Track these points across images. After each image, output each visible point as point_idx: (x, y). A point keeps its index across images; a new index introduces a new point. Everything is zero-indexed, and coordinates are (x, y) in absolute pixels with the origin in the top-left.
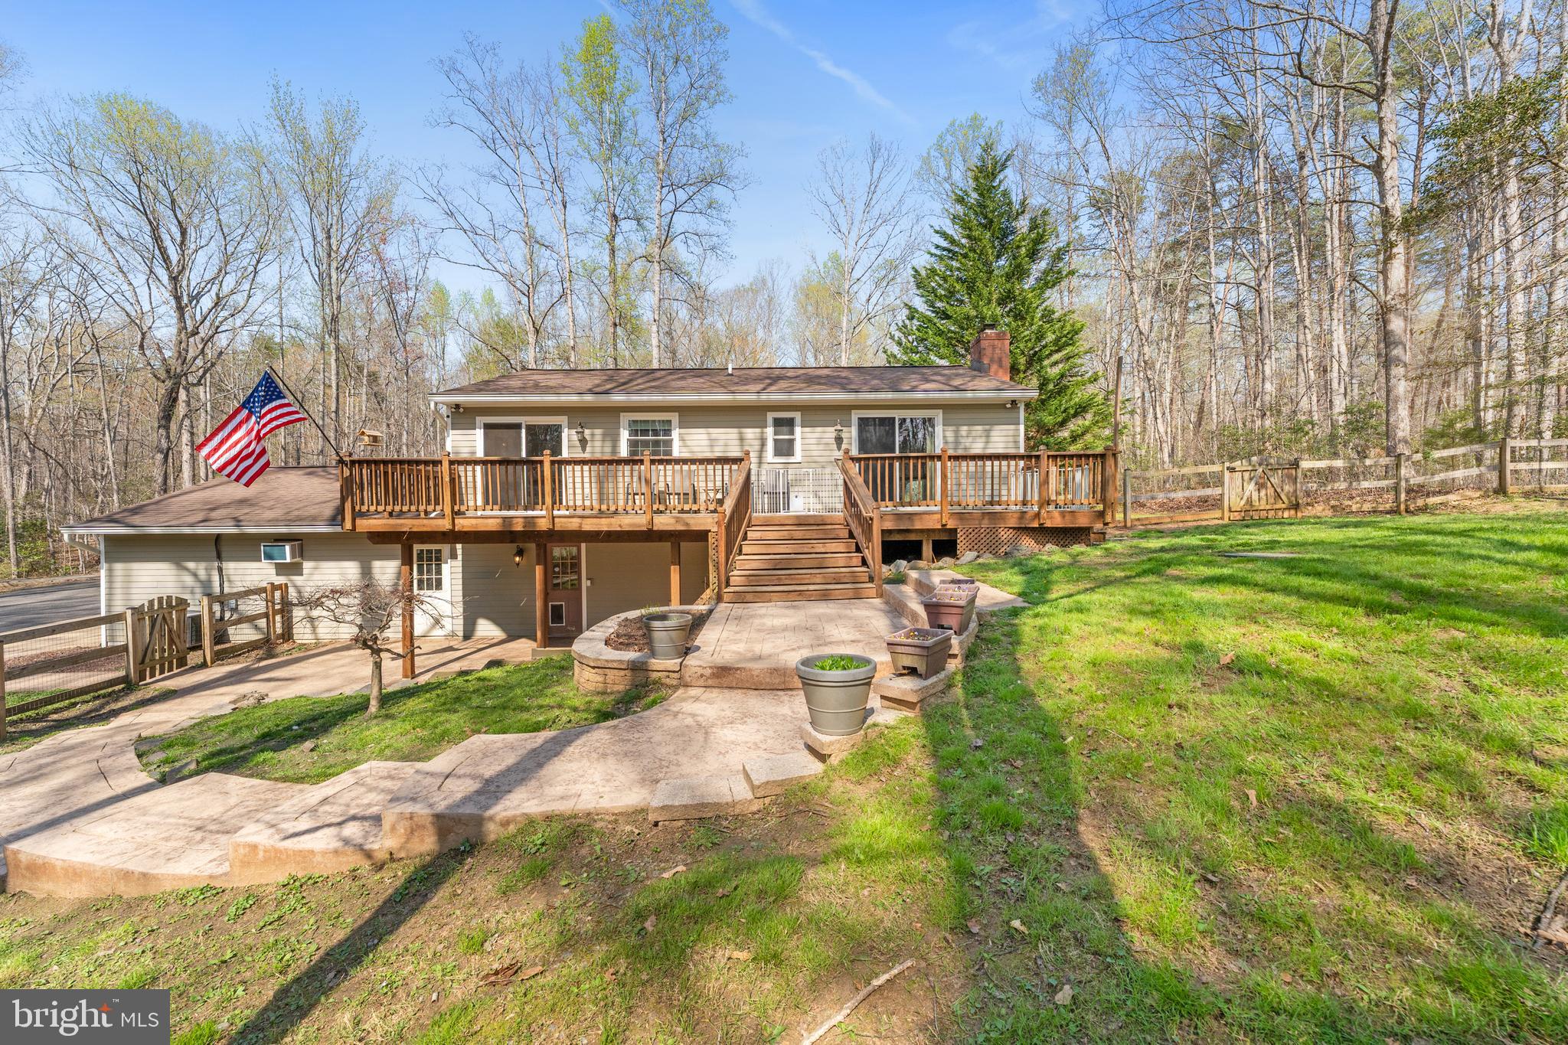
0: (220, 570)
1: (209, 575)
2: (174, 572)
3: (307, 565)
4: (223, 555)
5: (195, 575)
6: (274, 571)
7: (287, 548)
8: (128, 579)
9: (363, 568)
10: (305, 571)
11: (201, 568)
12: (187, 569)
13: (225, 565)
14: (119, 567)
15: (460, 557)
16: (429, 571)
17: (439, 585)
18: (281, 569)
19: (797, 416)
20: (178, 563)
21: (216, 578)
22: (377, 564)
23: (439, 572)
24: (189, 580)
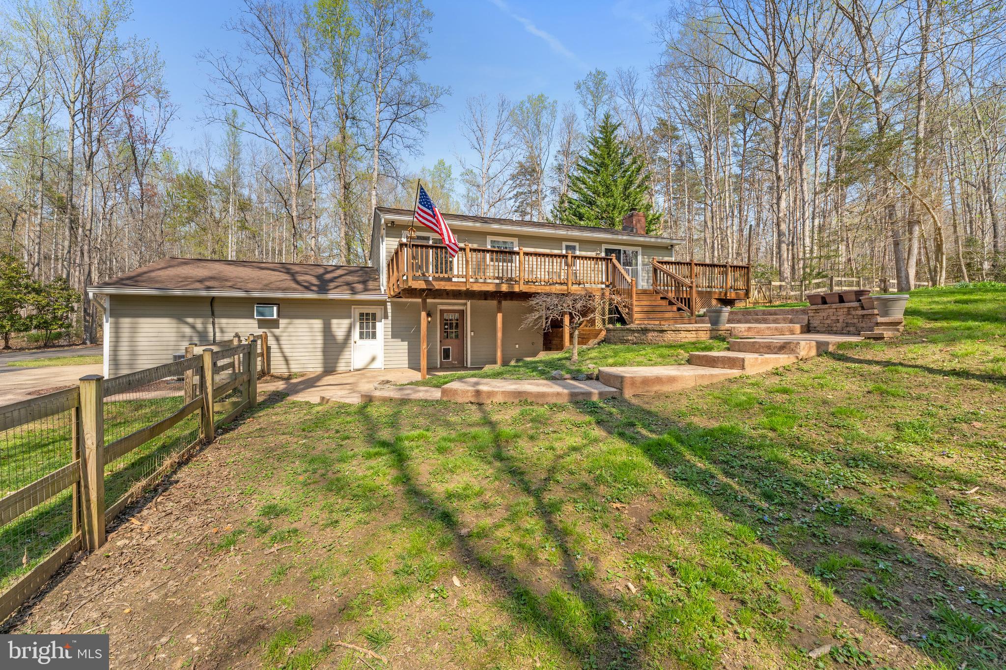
0: (214, 324)
1: (206, 328)
2: (175, 325)
3: (283, 322)
4: (216, 313)
5: (193, 327)
6: (257, 325)
7: (275, 309)
8: (134, 330)
9: (324, 324)
10: (281, 326)
11: (199, 323)
12: (187, 323)
13: (216, 320)
14: (126, 322)
15: (390, 318)
16: (367, 328)
17: (374, 336)
18: (262, 324)
19: (577, 245)
20: (180, 318)
21: (211, 330)
22: (334, 322)
23: (374, 327)
24: (188, 330)
